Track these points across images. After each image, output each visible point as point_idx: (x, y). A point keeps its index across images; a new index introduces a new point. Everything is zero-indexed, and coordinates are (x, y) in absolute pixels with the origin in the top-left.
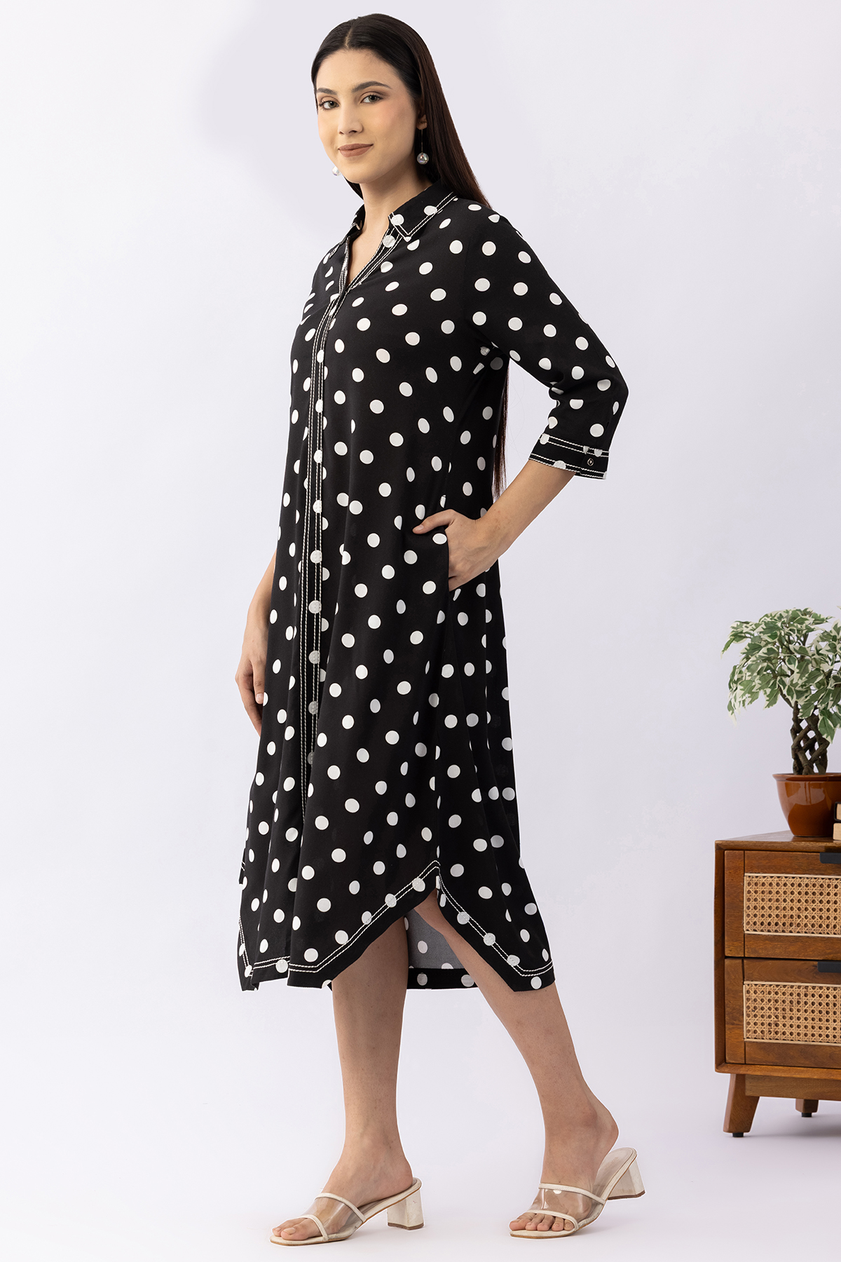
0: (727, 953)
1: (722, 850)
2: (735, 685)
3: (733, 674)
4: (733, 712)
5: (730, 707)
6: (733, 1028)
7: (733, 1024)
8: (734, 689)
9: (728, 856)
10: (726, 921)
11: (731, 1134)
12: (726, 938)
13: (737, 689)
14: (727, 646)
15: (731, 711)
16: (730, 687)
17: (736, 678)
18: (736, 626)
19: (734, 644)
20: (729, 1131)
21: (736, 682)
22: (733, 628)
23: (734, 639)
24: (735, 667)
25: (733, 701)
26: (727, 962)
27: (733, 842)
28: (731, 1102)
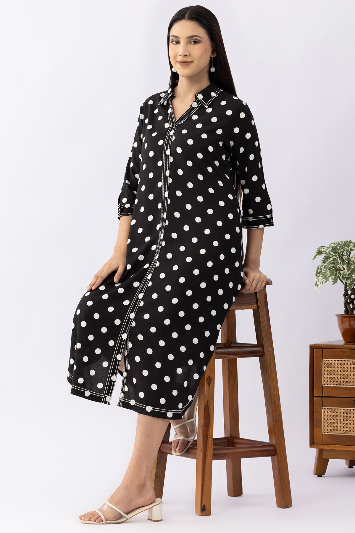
0: (315, 395)
1: (313, 348)
2: (318, 274)
3: (318, 270)
4: (318, 287)
5: (316, 285)
6: (318, 428)
7: (317, 426)
8: (318, 276)
9: (315, 351)
10: (315, 380)
11: (317, 476)
12: (314, 388)
13: (319, 276)
14: (315, 257)
15: (317, 286)
16: (316, 276)
17: (319, 271)
18: (319, 248)
19: (318, 256)
20: (316, 474)
21: (319, 273)
22: (318, 249)
23: (318, 254)
24: (318, 267)
25: (317, 282)
26: (315, 398)
27: (317, 345)
28: (317, 461)
